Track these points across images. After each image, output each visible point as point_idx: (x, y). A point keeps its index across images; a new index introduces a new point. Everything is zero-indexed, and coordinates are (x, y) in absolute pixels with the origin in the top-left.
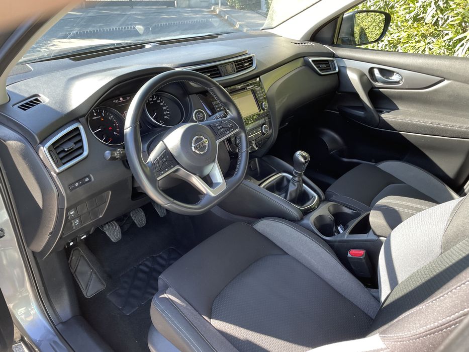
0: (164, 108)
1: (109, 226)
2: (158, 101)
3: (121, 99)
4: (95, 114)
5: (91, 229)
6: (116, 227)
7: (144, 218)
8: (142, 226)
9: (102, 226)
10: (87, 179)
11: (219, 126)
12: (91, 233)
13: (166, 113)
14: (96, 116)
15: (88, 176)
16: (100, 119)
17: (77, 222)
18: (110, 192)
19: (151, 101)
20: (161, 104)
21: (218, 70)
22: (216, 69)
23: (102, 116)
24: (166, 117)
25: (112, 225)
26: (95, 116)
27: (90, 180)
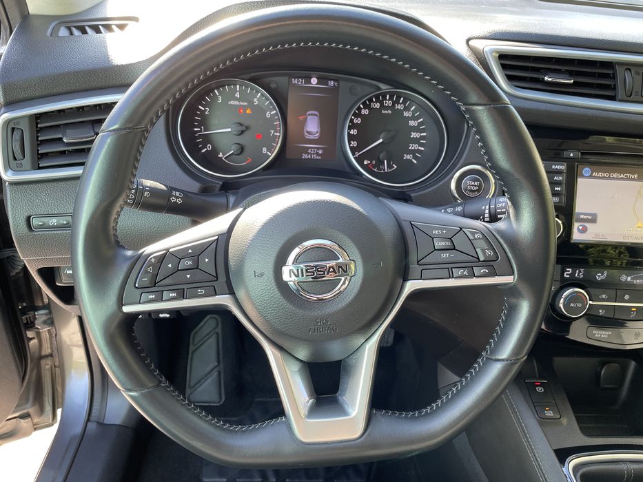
0: (414, 135)
2: (406, 114)
3: (314, 81)
4: (237, 95)
11: (445, 239)
13: (413, 147)
14: (239, 100)
16: (245, 108)
19: (387, 108)
20: (412, 123)
21: (614, 77)
22: (610, 72)
23: (251, 102)
24: (409, 157)
26: (236, 99)
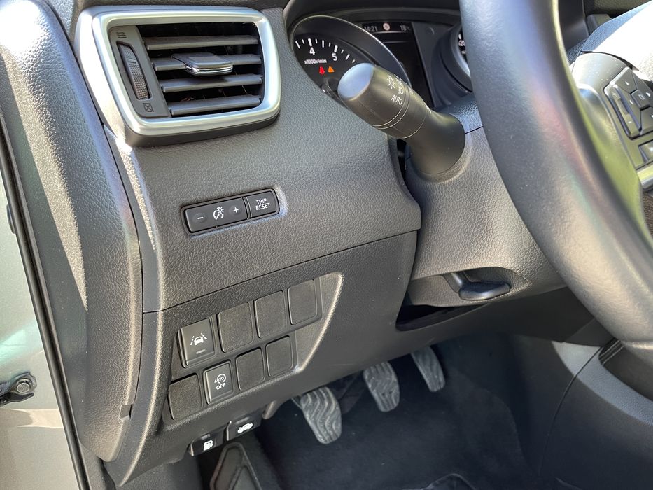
1: (314, 398)
3: (386, 27)
4: (312, 52)
5: (266, 406)
6: (330, 403)
7: (396, 390)
8: (388, 410)
9: (298, 398)
10: (262, 204)
12: (267, 417)
14: (315, 57)
15: (268, 191)
17: (221, 379)
18: (340, 279)
23: (330, 59)
25: (322, 399)
26: (311, 57)
27: (274, 210)
